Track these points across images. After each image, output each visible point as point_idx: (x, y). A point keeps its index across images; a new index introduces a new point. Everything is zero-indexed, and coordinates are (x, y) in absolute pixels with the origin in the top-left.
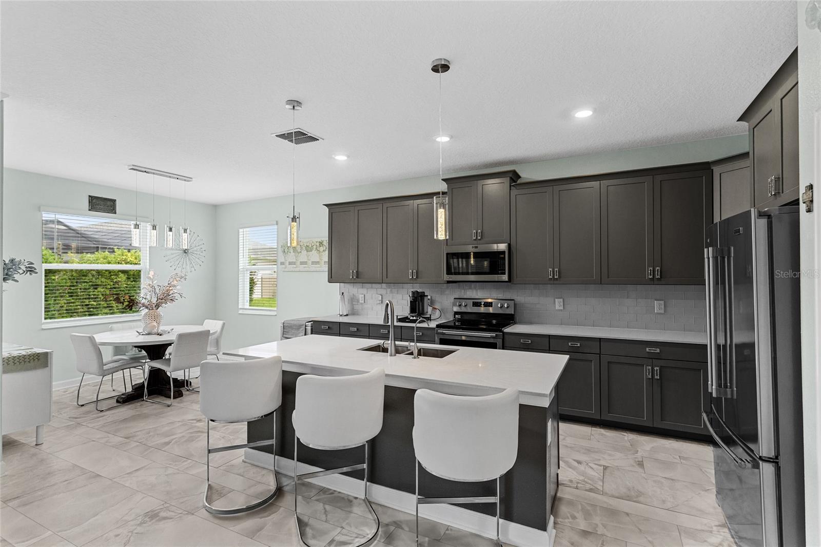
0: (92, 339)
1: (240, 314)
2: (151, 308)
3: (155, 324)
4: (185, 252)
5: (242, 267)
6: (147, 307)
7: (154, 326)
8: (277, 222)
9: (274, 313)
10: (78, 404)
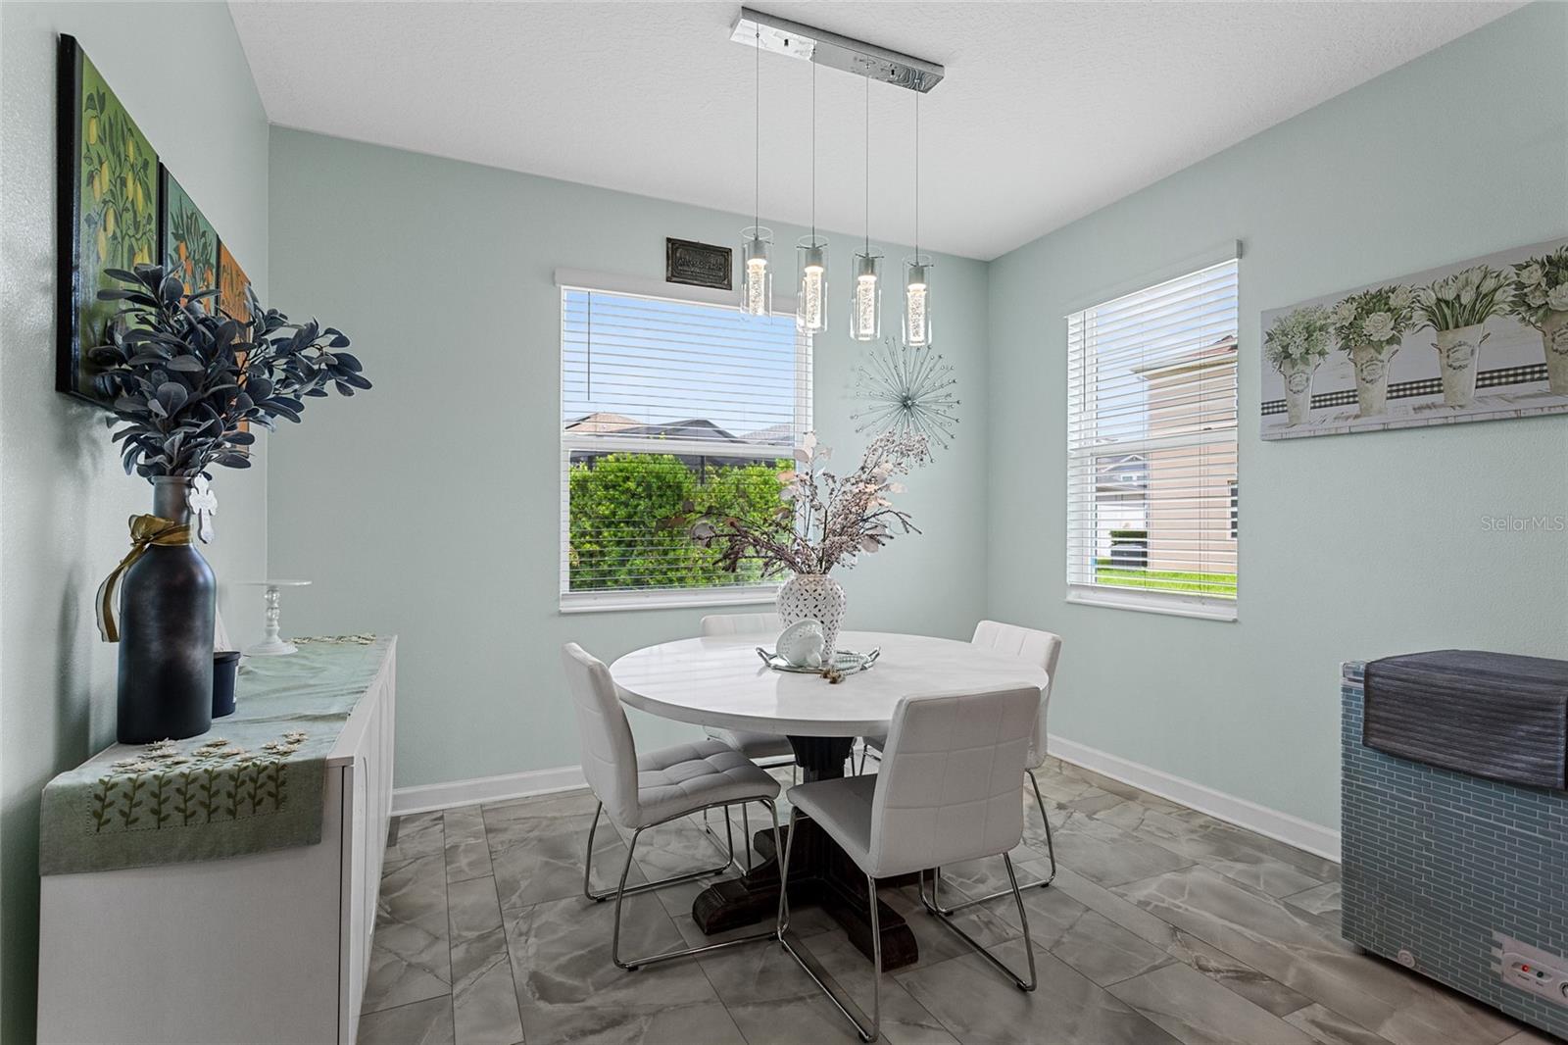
0: (599, 680)
1: (1069, 603)
2: (805, 568)
3: (817, 629)
4: (905, 406)
5: (1076, 445)
6: (792, 564)
7: (815, 637)
8: (1240, 244)
9: (1230, 614)
10: (588, 895)
